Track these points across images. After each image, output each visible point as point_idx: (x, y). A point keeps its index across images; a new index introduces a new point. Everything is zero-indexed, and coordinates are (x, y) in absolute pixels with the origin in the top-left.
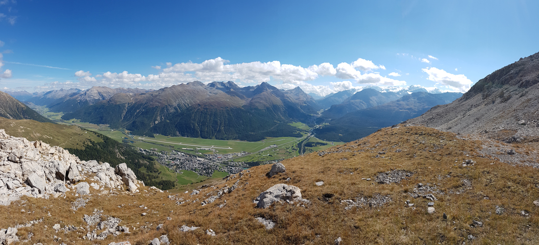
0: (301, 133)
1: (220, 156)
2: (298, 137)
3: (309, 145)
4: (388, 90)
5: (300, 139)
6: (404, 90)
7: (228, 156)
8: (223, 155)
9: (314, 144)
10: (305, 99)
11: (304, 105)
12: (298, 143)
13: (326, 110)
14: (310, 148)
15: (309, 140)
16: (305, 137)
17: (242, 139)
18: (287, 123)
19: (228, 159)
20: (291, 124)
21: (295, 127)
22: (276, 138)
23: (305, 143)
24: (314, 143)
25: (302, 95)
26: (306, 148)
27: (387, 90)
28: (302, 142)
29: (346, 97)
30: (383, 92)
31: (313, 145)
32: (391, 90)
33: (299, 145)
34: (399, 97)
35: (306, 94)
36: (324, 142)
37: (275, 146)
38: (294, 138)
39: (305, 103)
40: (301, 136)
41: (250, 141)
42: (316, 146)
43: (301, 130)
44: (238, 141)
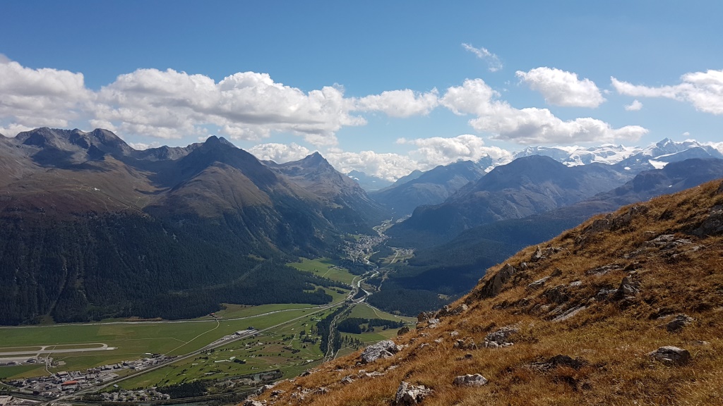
0: (328, 291)
1: (74, 377)
2: (318, 303)
3: (352, 326)
4: (590, 157)
5: (325, 309)
6: (639, 156)
7: (101, 375)
8: (83, 372)
9: (366, 325)
10: (337, 190)
11: (336, 206)
12: (319, 320)
13: (400, 221)
14: (354, 336)
15: (349, 311)
16: (338, 302)
17: (146, 315)
18: (284, 262)
19: (101, 383)
20: (295, 265)
21: (309, 274)
22: (255, 309)
23: (337, 320)
24: (365, 321)
25: (329, 176)
26: (343, 335)
27: (587, 158)
28: (330, 318)
29: (459, 182)
30: (572, 164)
31: (361, 326)
32: (598, 159)
33: (323, 327)
34: (624, 177)
35: (340, 176)
36: (396, 318)
37: (252, 332)
38: (307, 307)
39: (337, 201)
40: (328, 299)
41: (171, 319)
42: (370, 330)
43: (327, 283)
44: (133, 322)
